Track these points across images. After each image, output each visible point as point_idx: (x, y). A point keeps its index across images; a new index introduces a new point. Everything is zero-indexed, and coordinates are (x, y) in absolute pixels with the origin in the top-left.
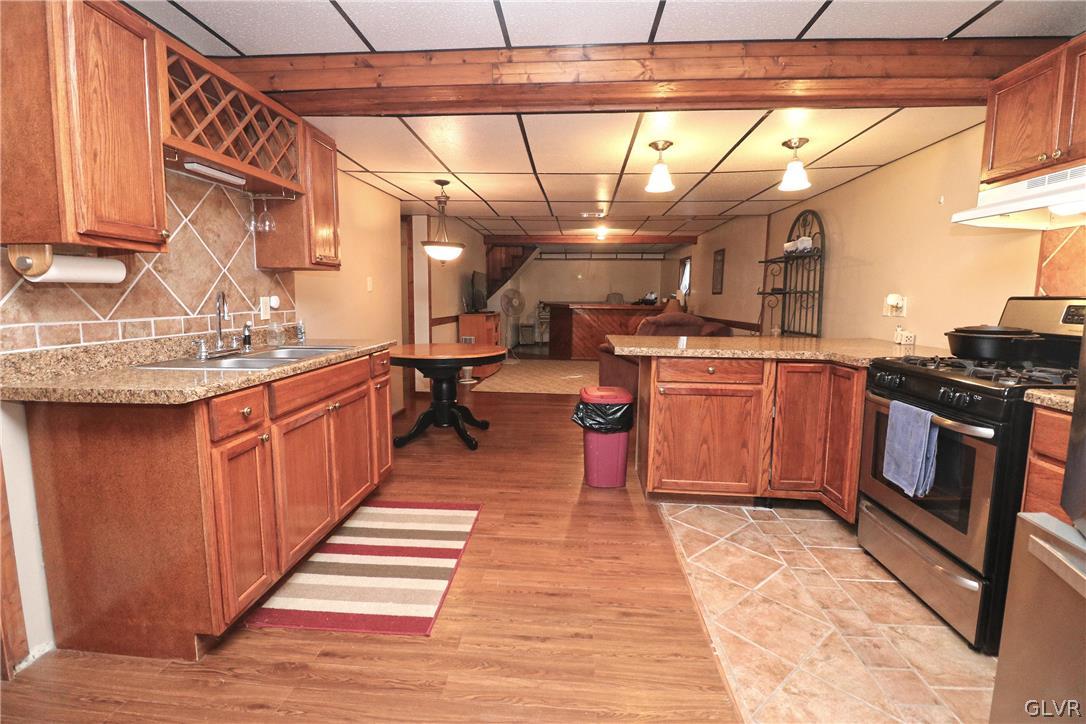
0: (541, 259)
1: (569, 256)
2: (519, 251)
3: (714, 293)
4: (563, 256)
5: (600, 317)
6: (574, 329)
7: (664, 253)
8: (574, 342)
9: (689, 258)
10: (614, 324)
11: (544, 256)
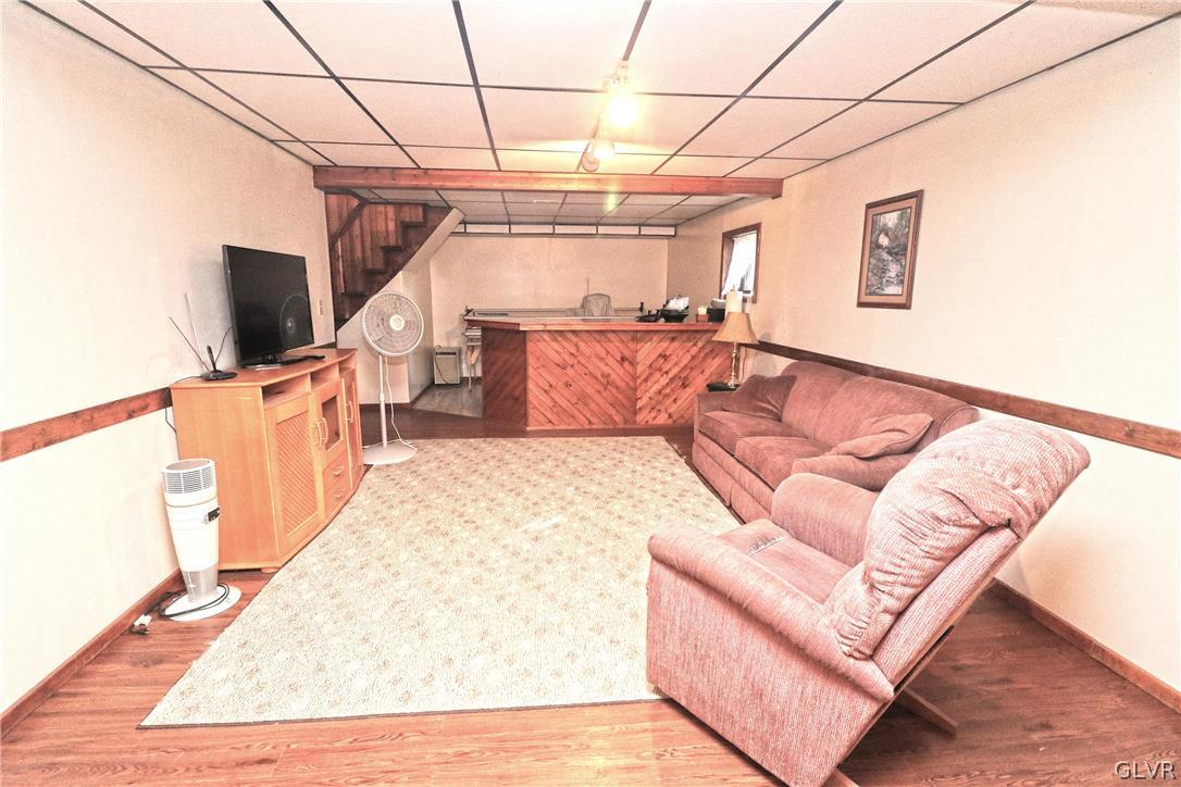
0: (465, 233)
1: (515, 229)
2: (416, 215)
3: (861, 304)
4: (505, 229)
5: (582, 344)
6: (531, 371)
7: (675, 226)
8: (530, 397)
9: (756, 228)
10: (610, 360)
11: (471, 229)
